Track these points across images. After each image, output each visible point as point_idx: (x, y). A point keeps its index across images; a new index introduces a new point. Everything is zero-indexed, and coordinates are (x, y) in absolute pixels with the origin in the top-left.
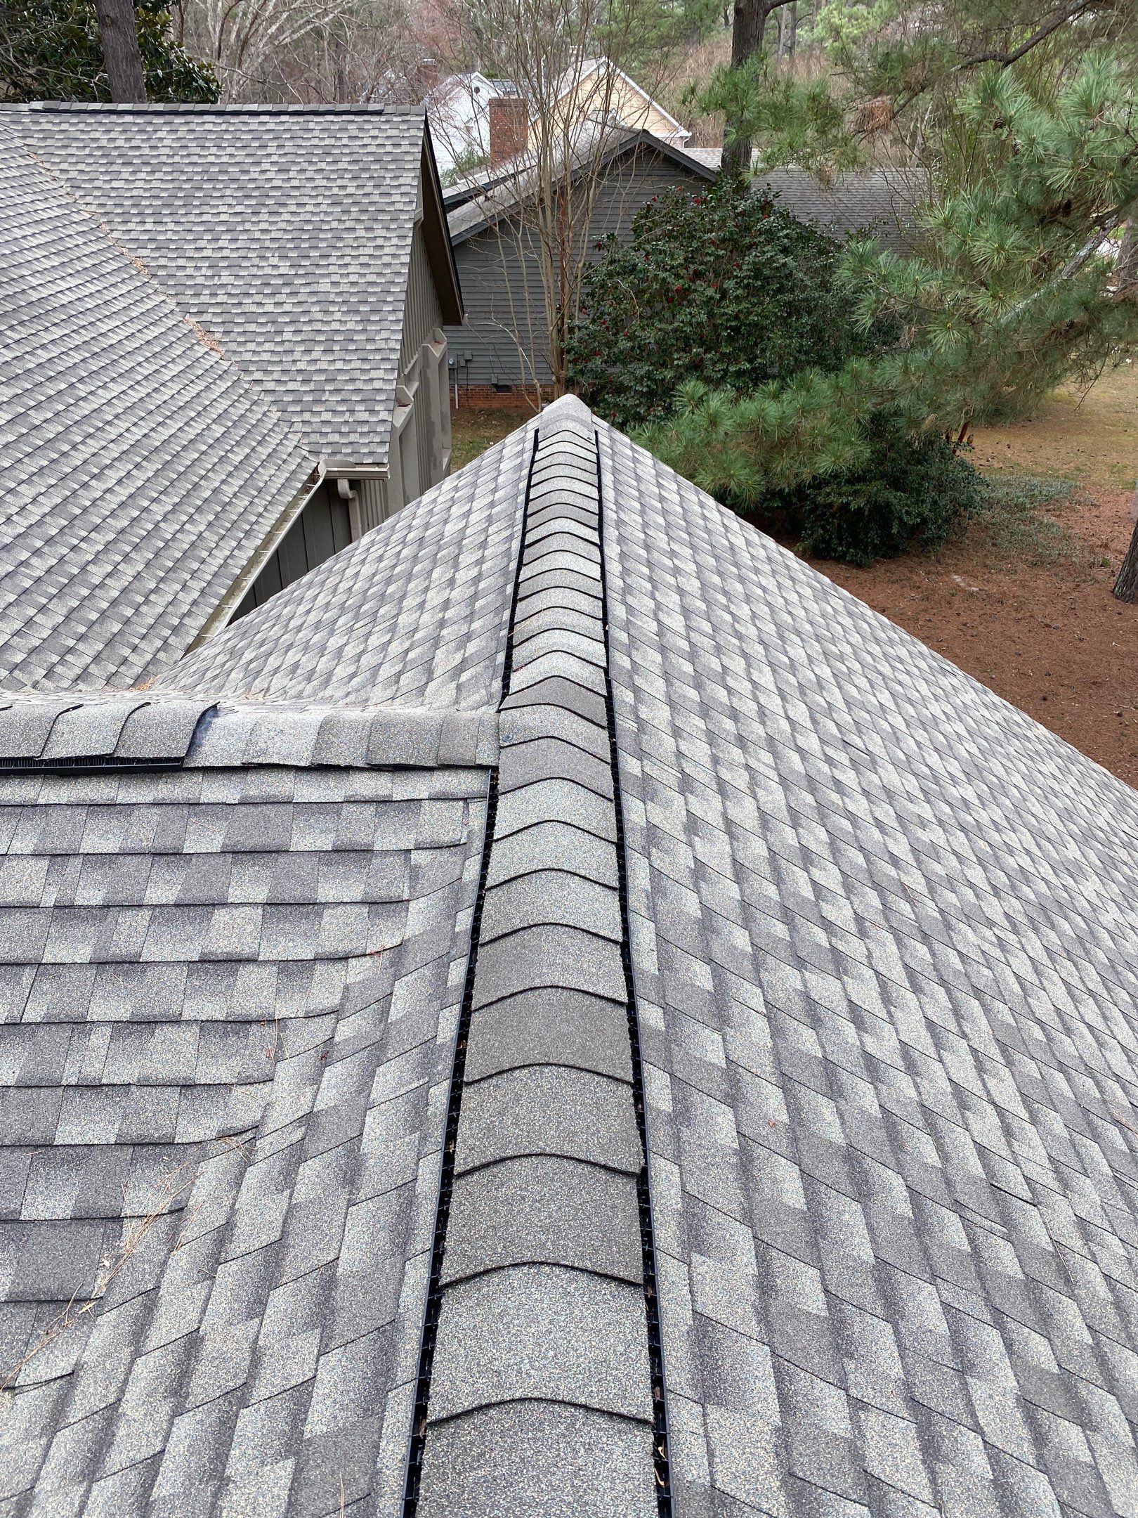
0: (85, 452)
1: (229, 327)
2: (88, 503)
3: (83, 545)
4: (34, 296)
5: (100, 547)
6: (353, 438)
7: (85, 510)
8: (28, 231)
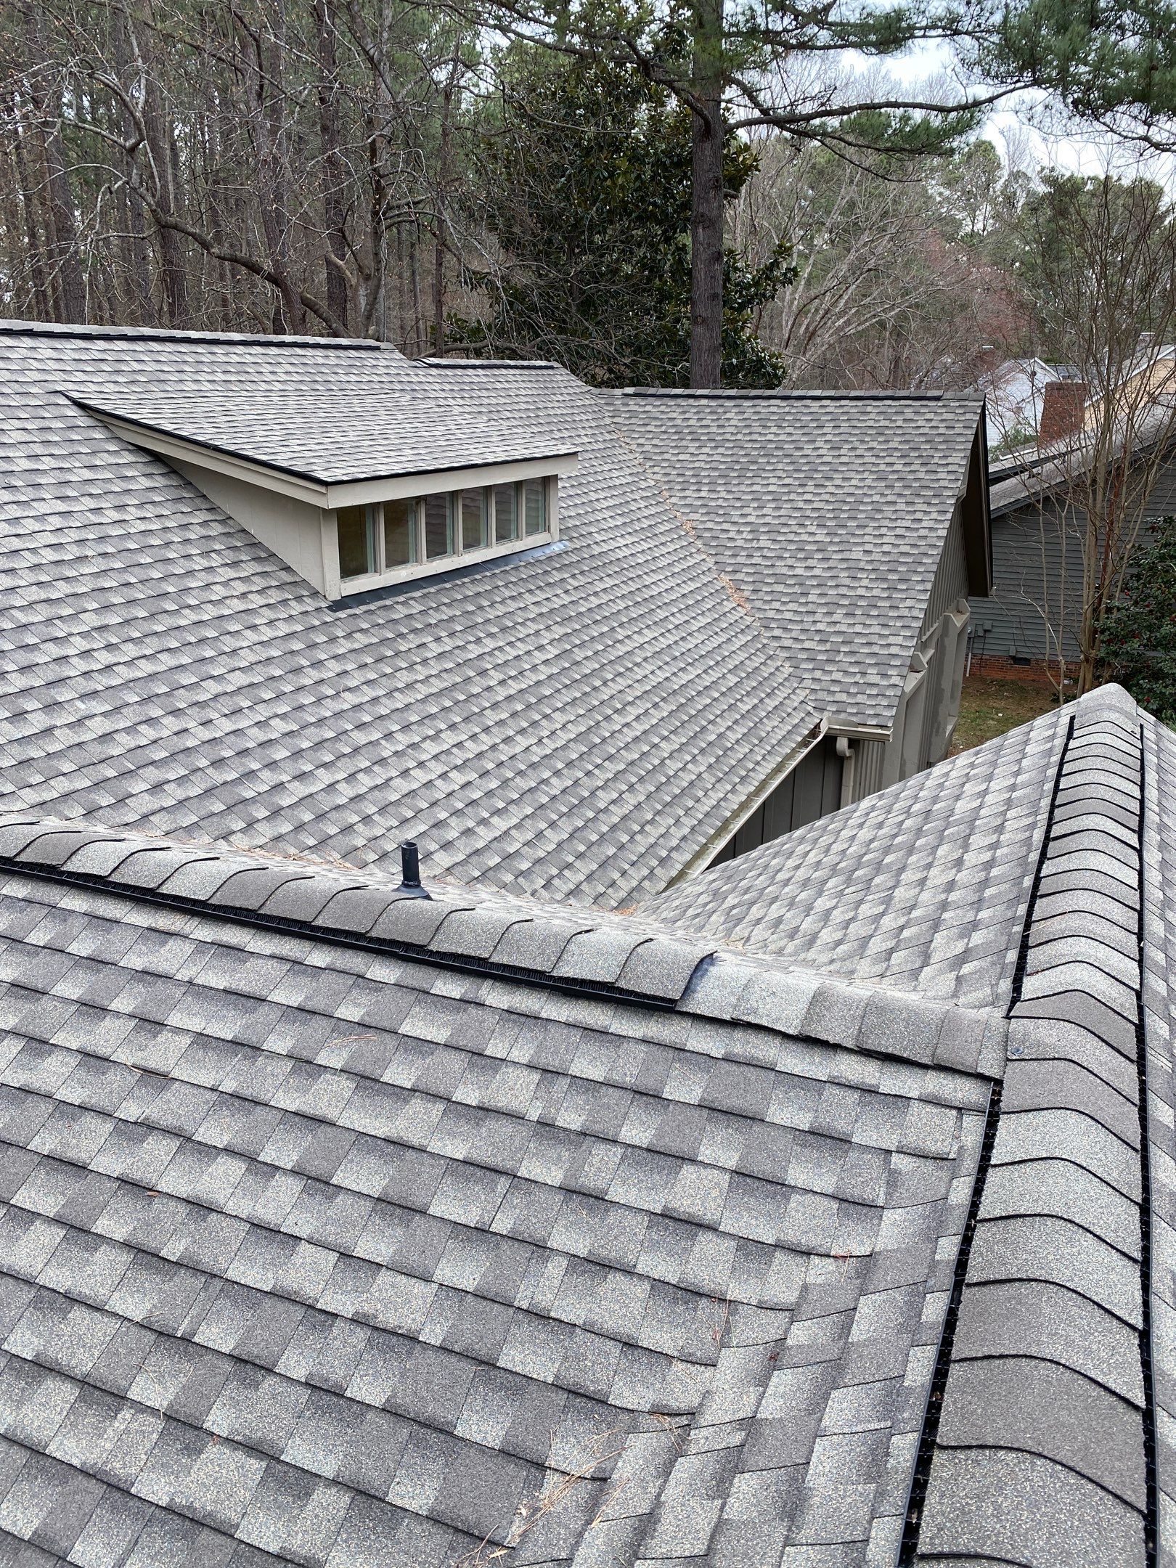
0: (614, 687)
1: (759, 586)
2: (607, 734)
3: (596, 772)
4: (596, 550)
5: (610, 776)
6: (860, 699)
7: (604, 740)
8: (602, 495)
